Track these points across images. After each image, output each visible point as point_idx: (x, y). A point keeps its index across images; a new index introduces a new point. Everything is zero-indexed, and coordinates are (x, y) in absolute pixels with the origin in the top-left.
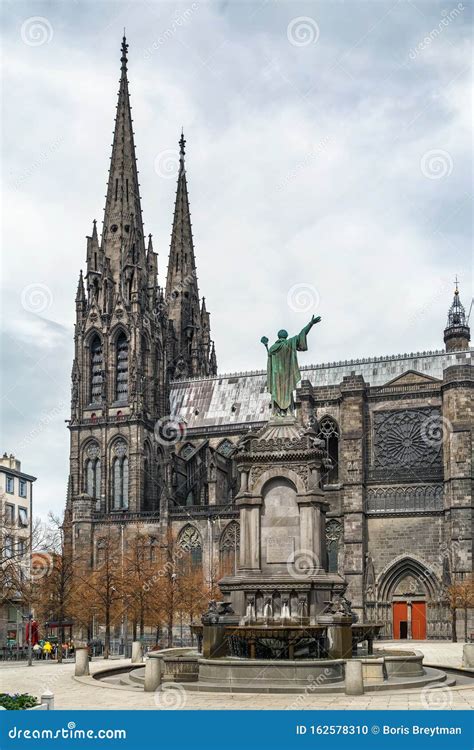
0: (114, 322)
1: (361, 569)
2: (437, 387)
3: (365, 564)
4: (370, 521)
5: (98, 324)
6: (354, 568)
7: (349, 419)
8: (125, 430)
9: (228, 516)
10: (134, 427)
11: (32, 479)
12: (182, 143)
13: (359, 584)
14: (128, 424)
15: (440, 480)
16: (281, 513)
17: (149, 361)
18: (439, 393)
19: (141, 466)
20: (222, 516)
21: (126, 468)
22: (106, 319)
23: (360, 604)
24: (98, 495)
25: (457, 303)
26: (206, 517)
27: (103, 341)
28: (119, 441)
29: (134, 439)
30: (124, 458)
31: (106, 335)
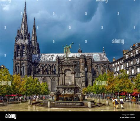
2: (79, 58)
8: (24, 62)
10: (26, 61)
14: (25, 60)
15: (80, 72)
16: (68, 75)
17: (29, 50)
18: (79, 59)
19: (27, 68)
21: (24, 68)
24: (19, 72)
26: (40, 76)
27: (20, 46)
28: (23, 63)
29: (26, 63)
30: (24, 66)
31: (21, 46)
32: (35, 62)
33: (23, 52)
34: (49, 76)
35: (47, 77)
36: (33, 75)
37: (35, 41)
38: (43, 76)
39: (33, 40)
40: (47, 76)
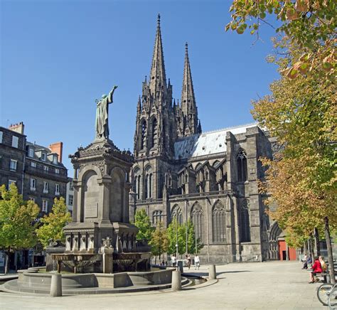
0: (152, 114)
1: (259, 224)
3: (261, 221)
5: (145, 116)
6: (256, 223)
7: (250, 148)
8: (151, 162)
10: (155, 160)
13: (259, 231)
19: (158, 178)
21: (152, 179)
22: (149, 113)
23: (259, 242)
26: (184, 200)
27: (147, 122)
28: (149, 166)
29: (155, 166)
30: (151, 174)
31: (148, 120)
32: (180, 160)
33: (153, 135)
34: (207, 198)
35: (200, 202)
36: (168, 198)
37: (189, 101)
38: (191, 199)
39: (185, 101)
40: (201, 199)
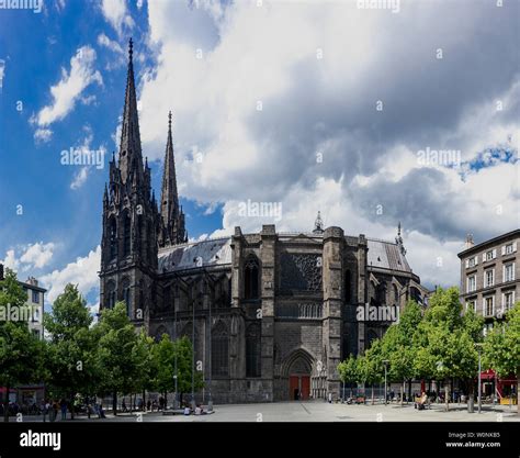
0: (123, 208)
1: (272, 354)
2: (320, 241)
3: (275, 351)
4: (277, 323)
6: (267, 354)
7: (266, 255)
9: (187, 319)
11: (44, 291)
12: (170, 116)
13: (271, 364)
15: (322, 300)
17: (144, 231)
18: (322, 246)
20: (182, 319)
21: (130, 295)
22: (119, 207)
23: (271, 378)
25: (319, 218)
26: (172, 321)
28: (126, 280)
29: (134, 278)
30: (128, 290)
32: (164, 274)
39: (165, 203)
